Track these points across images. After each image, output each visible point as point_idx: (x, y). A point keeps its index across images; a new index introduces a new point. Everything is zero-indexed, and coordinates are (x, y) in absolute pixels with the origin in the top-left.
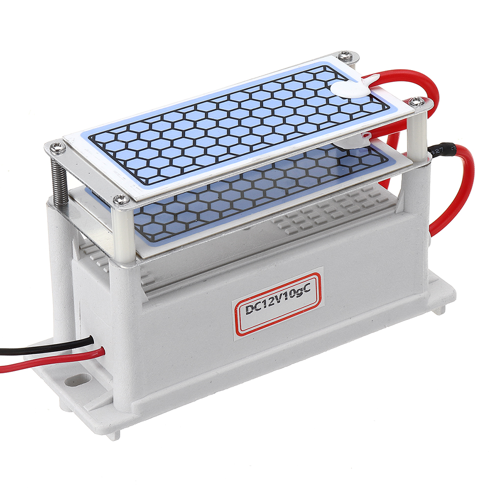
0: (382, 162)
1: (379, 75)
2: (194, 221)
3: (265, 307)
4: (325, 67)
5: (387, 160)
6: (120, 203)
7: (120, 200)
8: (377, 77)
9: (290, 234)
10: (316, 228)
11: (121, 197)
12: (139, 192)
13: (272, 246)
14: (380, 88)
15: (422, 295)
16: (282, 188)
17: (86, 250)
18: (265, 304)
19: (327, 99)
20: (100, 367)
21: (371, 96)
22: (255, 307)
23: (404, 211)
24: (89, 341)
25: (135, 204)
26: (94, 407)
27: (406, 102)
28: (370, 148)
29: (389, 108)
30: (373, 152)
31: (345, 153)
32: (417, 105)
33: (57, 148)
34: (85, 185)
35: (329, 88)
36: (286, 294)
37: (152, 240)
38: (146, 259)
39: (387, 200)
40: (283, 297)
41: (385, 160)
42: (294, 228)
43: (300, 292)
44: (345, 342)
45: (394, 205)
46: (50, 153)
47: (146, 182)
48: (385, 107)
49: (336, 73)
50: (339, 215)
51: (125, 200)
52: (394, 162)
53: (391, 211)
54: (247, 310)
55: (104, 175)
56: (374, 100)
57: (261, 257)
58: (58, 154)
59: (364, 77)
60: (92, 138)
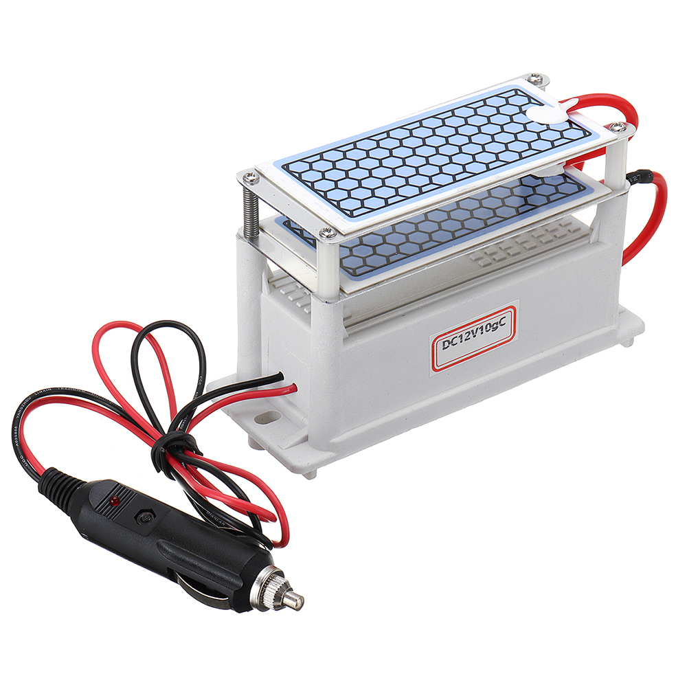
0: (580, 190)
1: (578, 99)
2: (394, 254)
3: (461, 342)
4: (516, 90)
5: (585, 188)
6: (327, 237)
7: (327, 234)
8: (576, 101)
9: (485, 266)
10: (510, 260)
11: (327, 230)
12: (346, 225)
13: (468, 279)
14: (578, 113)
15: (613, 327)
16: (481, 219)
17: (275, 283)
18: (461, 339)
19: (525, 125)
20: (291, 404)
21: (570, 122)
22: (452, 342)
23: (597, 242)
24: (279, 377)
25: (343, 237)
26: (289, 445)
27: (607, 127)
28: (564, 176)
29: (590, 134)
30: (568, 180)
31: (540, 182)
32: (619, 131)
33: (251, 178)
34: (281, 213)
35: (524, 113)
36: (482, 328)
37: (354, 274)
38: (350, 294)
39: (579, 229)
40: (479, 331)
41: (582, 188)
42: (488, 260)
43: (495, 326)
44: (537, 377)
45: (586, 235)
46: (243, 183)
47: (351, 215)
48: (587, 133)
49: (529, 98)
50: (532, 246)
51: (332, 233)
52: (592, 190)
53: (584, 241)
54: (444, 345)
55: (304, 207)
56: (574, 126)
57: (457, 291)
58: (252, 184)
59: (561, 102)
60: (286, 167)
